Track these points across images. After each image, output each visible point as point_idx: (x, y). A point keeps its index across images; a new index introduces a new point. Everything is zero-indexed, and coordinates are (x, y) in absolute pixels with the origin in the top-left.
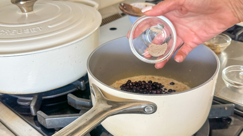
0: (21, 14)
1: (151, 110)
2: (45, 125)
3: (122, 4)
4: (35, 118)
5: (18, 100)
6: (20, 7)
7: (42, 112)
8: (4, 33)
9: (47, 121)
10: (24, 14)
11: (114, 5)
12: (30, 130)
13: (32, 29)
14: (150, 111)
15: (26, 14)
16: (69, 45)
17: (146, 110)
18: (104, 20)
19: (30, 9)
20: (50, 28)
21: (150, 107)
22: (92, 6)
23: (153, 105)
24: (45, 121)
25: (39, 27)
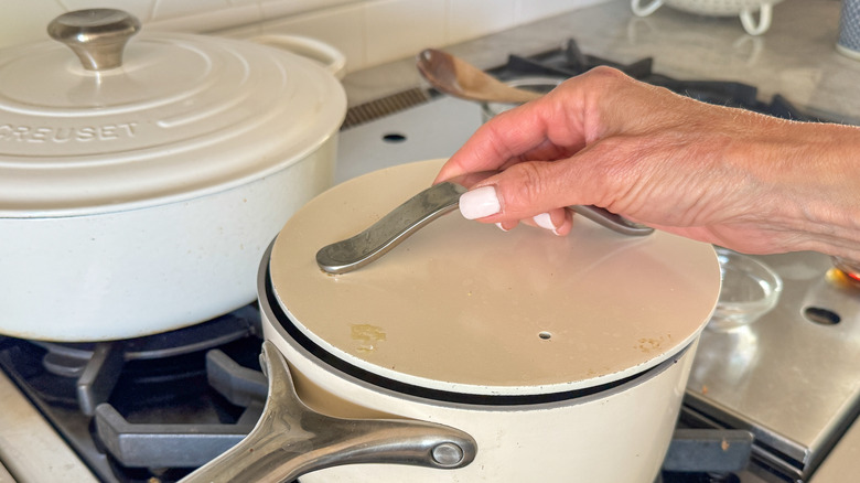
0: (80, 72)
1: (456, 456)
2: (117, 455)
3: (428, 56)
4: (92, 426)
5: (46, 356)
6: (78, 50)
7: (113, 410)
8: (10, 135)
9: (123, 442)
10: (89, 73)
11: (407, 60)
12: (69, 467)
13: (103, 130)
14: (452, 461)
15: (98, 75)
16: (219, 193)
17: (436, 455)
18: (354, 115)
19: (110, 59)
20: (163, 129)
21: (452, 447)
22: (324, 60)
23: (464, 440)
24: (119, 441)
25: (128, 123)
